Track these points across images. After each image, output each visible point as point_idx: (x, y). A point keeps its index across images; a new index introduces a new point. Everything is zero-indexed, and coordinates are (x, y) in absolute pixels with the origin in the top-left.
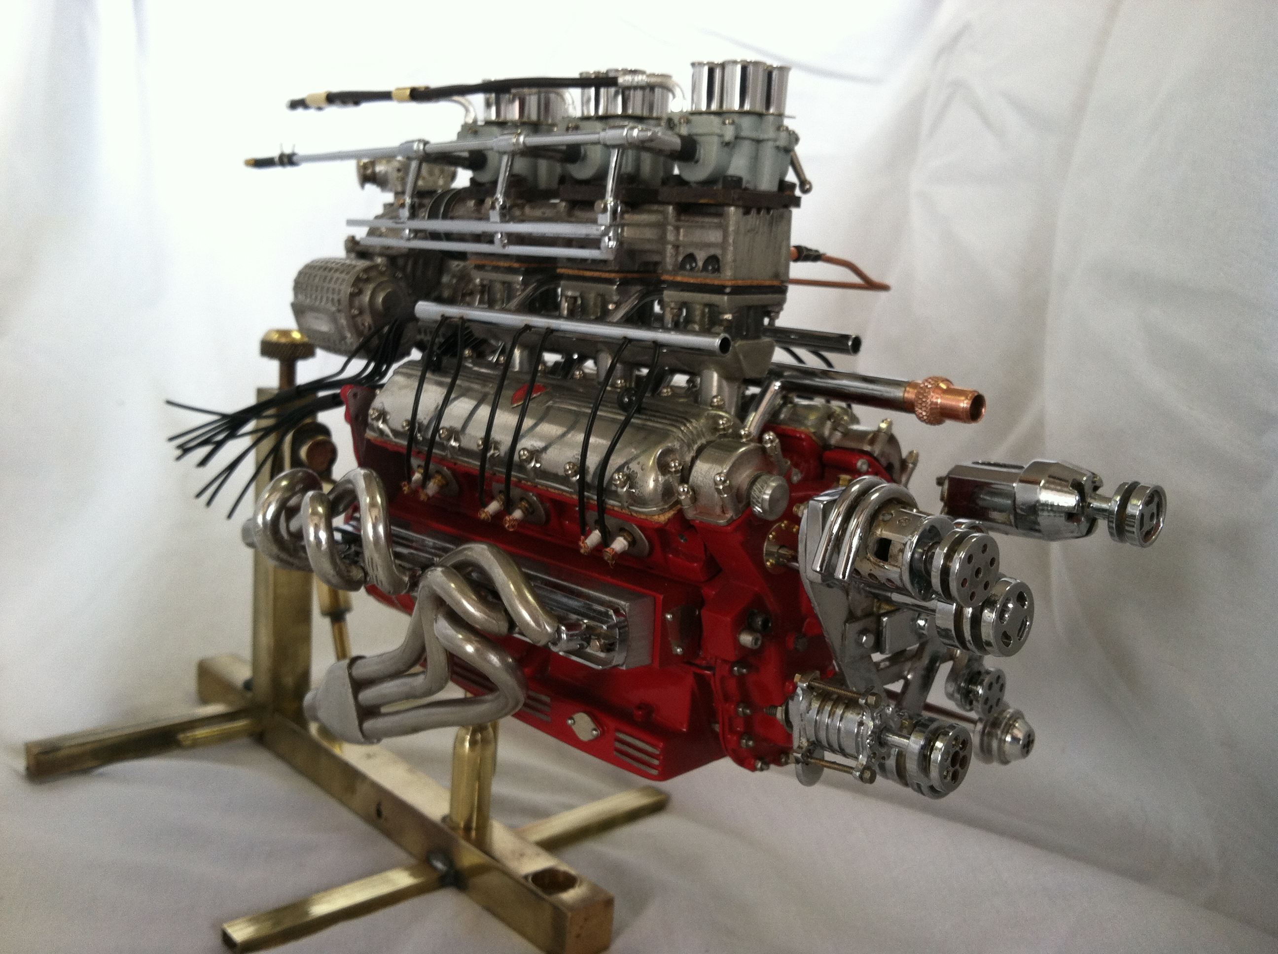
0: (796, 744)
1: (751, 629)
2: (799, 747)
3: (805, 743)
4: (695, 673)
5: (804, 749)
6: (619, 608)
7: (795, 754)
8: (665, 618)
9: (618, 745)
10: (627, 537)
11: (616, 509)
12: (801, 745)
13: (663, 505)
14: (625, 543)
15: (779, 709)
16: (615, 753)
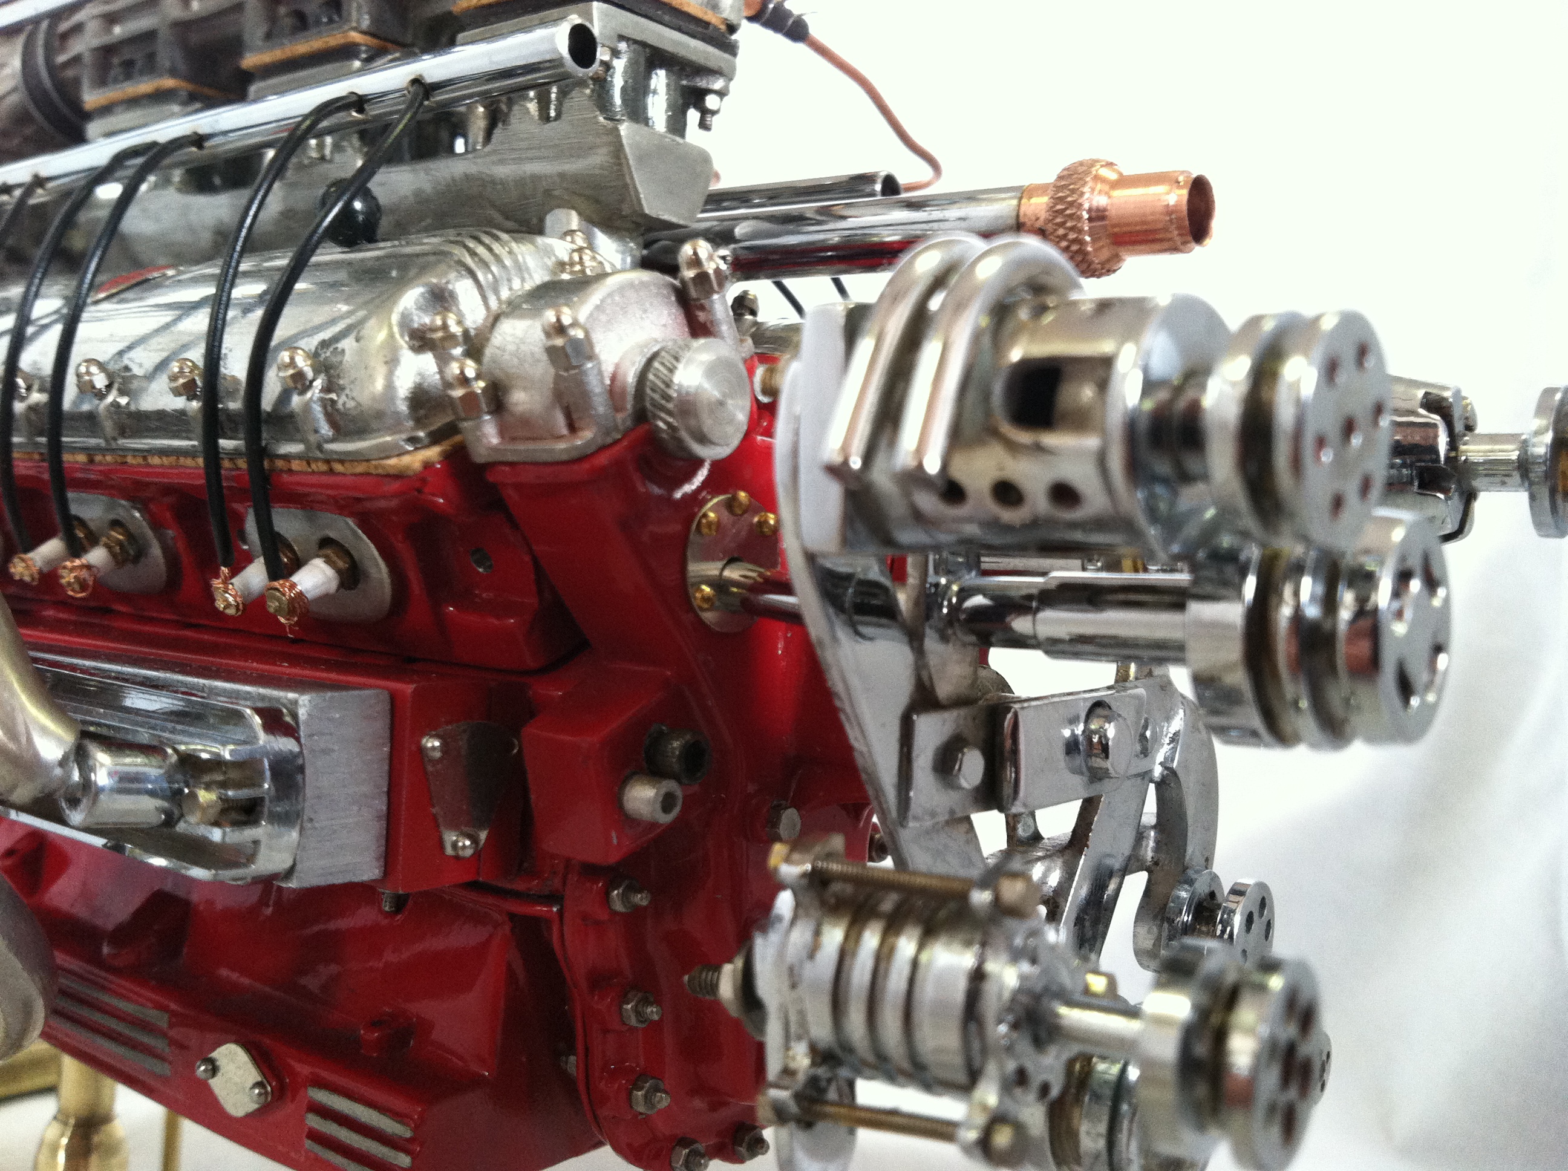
0: (773, 1067)
1: (654, 772)
2: (788, 1072)
3: (801, 1059)
4: (512, 916)
5: (801, 1078)
6: (281, 711)
7: (774, 1093)
8: (421, 750)
9: (313, 1121)
10: (335, 558)
11: (296, 465)
12: (793, 1065)
13: (414, 429)
14: (329, 572)
15: (727, 968)
16: (308, 1144)
